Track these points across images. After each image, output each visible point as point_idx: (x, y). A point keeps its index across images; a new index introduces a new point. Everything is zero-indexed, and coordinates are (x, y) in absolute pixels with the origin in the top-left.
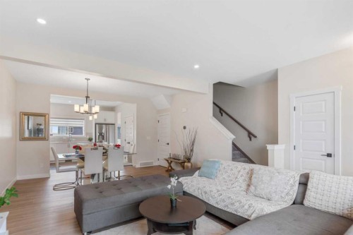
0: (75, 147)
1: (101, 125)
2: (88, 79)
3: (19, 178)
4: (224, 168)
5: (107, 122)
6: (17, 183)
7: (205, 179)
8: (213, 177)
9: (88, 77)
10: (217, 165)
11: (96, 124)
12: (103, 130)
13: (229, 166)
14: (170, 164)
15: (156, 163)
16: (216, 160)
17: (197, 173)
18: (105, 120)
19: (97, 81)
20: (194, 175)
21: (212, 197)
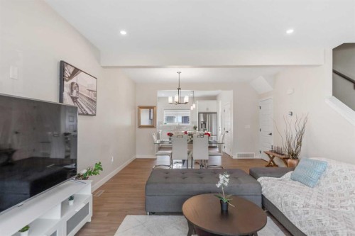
0: (168, 134)
1: (205, 114)
2: (179, 73)
3: (138, 156)
4: (333, 174)
5: (209, 111)
6: (136, 161)
7: (297, 184)
8: (311, 184)
9: (179, 70)
10: (320, 168)
11: (199, 113)
12: (206, 119)
13: (342, 171)
14: (272, 159)
15: (258, 156)
16: (323, 159)
17: (289, 174)
18: (207, 109)
19: (188, 73)
20: (284, 177)
21: (293, 212)
